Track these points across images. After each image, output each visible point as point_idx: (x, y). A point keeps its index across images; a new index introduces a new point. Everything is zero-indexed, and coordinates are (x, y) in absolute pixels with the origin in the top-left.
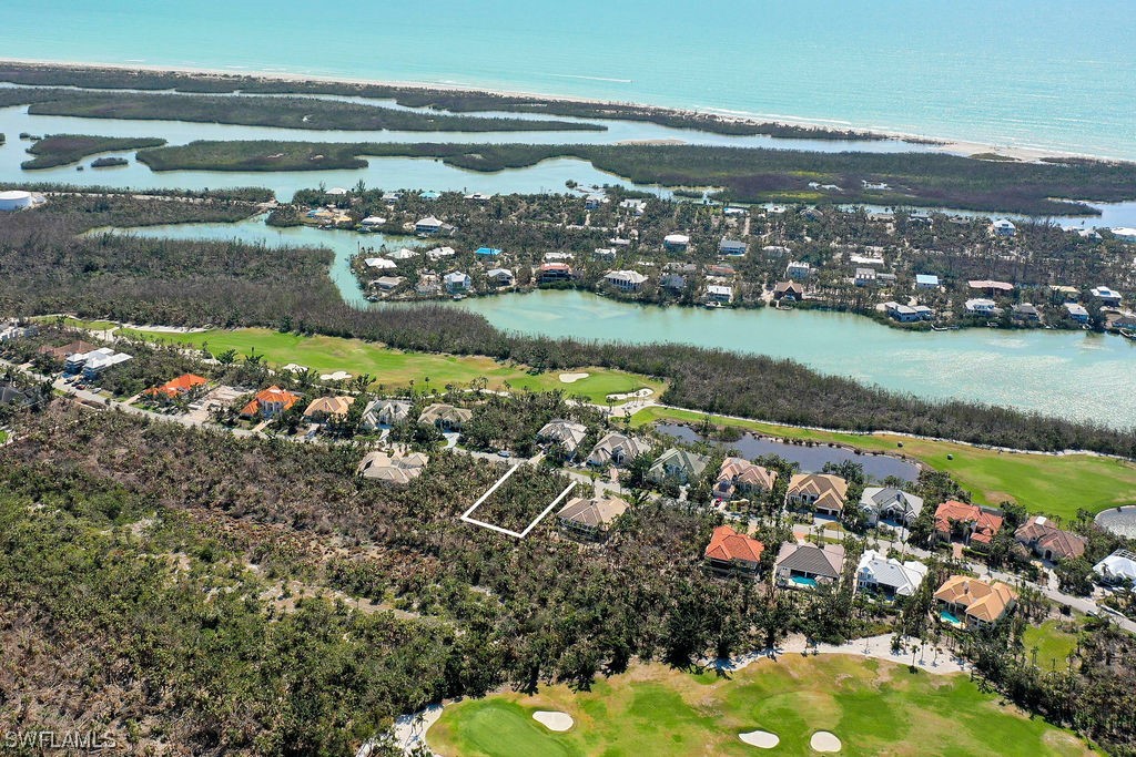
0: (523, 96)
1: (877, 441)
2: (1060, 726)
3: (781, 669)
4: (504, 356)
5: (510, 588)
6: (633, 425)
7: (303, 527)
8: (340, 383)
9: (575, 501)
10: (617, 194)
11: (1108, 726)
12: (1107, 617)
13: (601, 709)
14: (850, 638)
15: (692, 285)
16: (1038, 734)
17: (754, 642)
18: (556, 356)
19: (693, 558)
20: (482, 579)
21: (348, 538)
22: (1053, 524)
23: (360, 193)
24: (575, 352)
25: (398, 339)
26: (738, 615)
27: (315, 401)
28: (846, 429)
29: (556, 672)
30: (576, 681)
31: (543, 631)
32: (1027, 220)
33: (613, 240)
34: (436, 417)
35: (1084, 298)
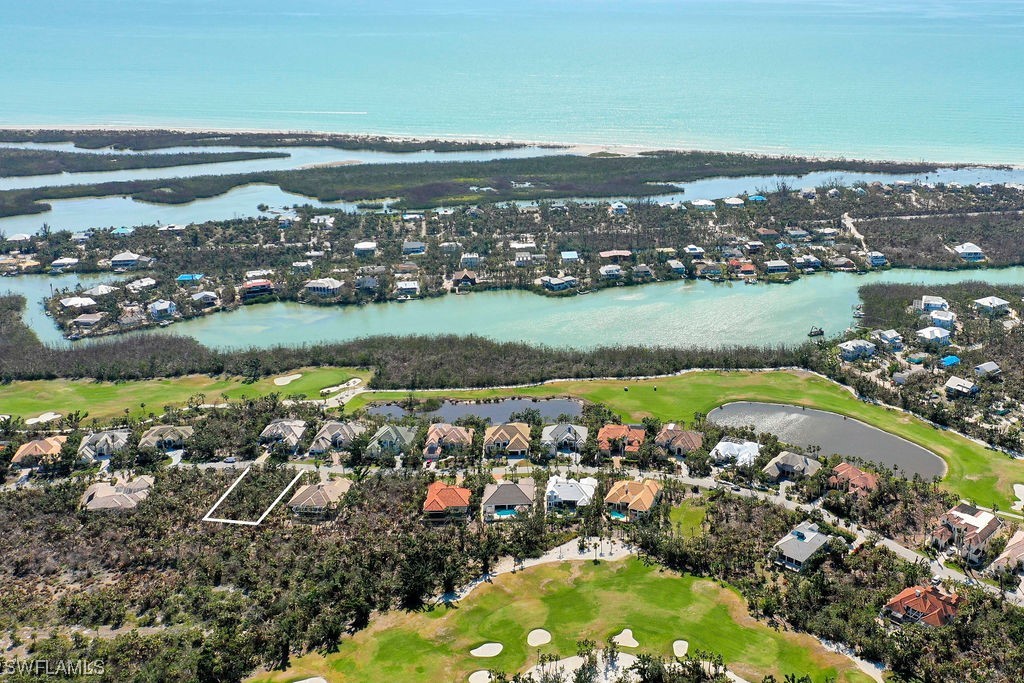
0: (206, 132)
1: (548, 389)
2: (702, 577)
3: (497, 589)
4: (218, 371)
5: (252, 580)
6: (347, 412)
7: (26, 573)
8: (48, 425)
9: (303, 488)
10: (307, 212)
11: (732, 567)
12: (723, 488)
13: (351, 664)
14: (547, 550)
15: (384, 284)
16: (688, 587)
17: (473, 572)
18: (268, 363)
19: (413, 514)
20: (223, 579)
21: (78, 573)
22: (679, 428)
23: (46, 236)
24: (286, 357)
25: (107, 371)
26: (457, 554)
27: (23, 447)
28: (523, 383)
29: (305, 644)
30: (324, 646)
31: (288, 611)
32: (635, 200)
33: (308, 254)
34: (157, 438)
35: (680, 255)
